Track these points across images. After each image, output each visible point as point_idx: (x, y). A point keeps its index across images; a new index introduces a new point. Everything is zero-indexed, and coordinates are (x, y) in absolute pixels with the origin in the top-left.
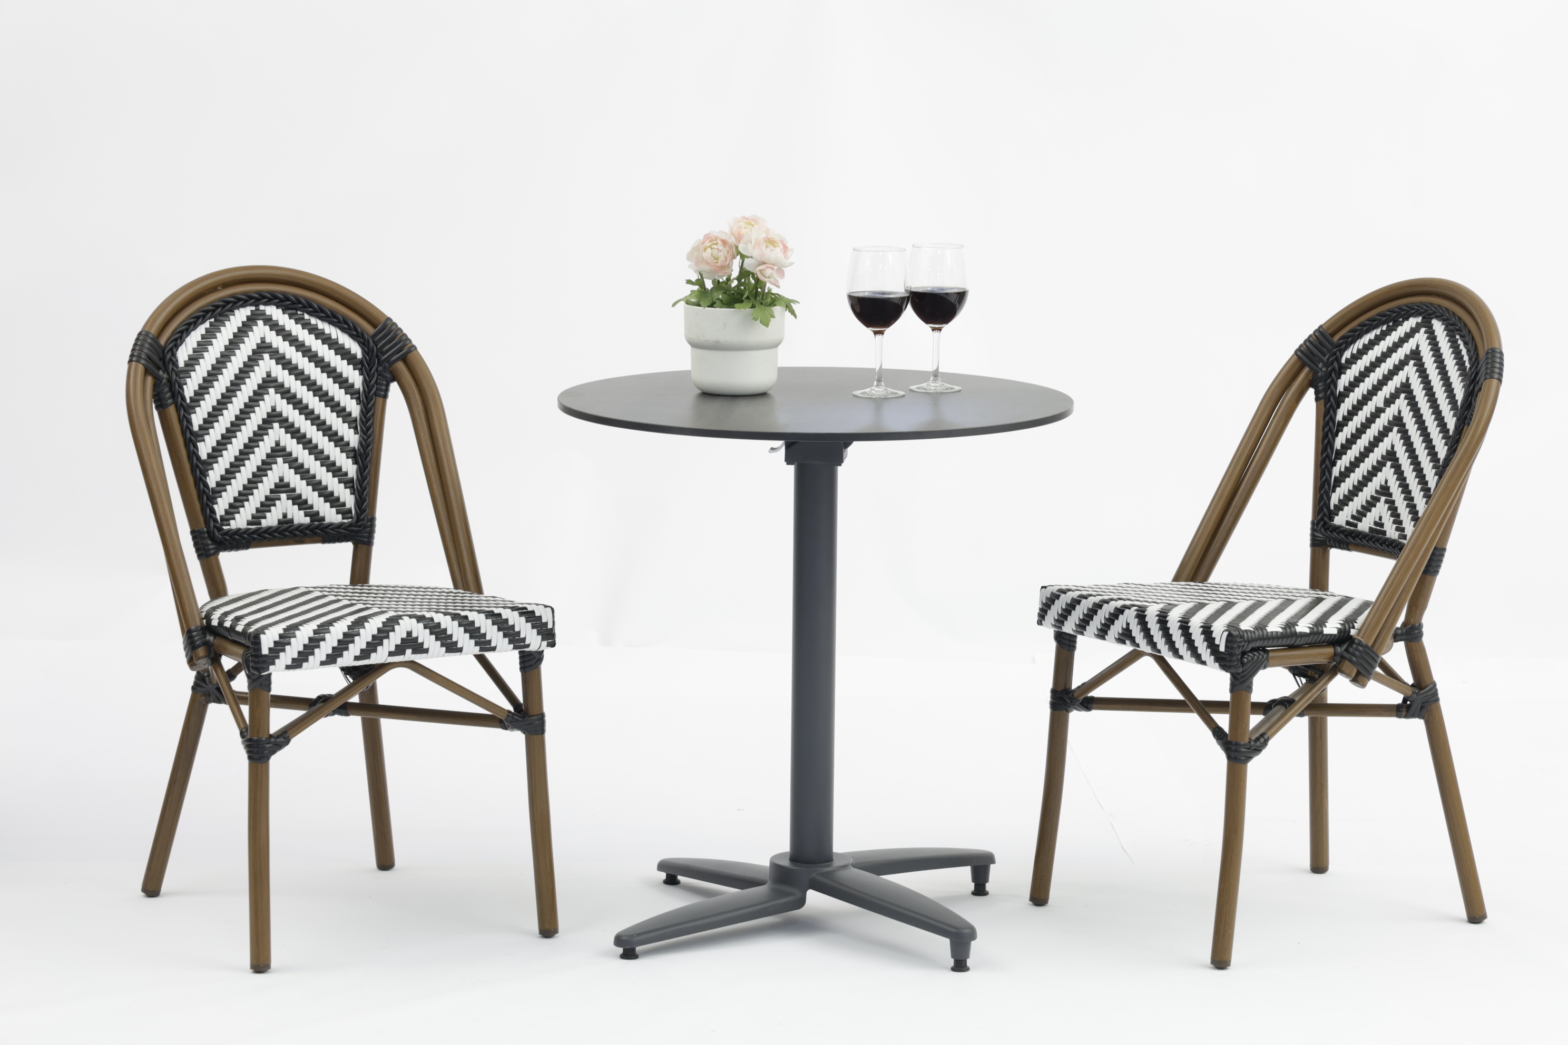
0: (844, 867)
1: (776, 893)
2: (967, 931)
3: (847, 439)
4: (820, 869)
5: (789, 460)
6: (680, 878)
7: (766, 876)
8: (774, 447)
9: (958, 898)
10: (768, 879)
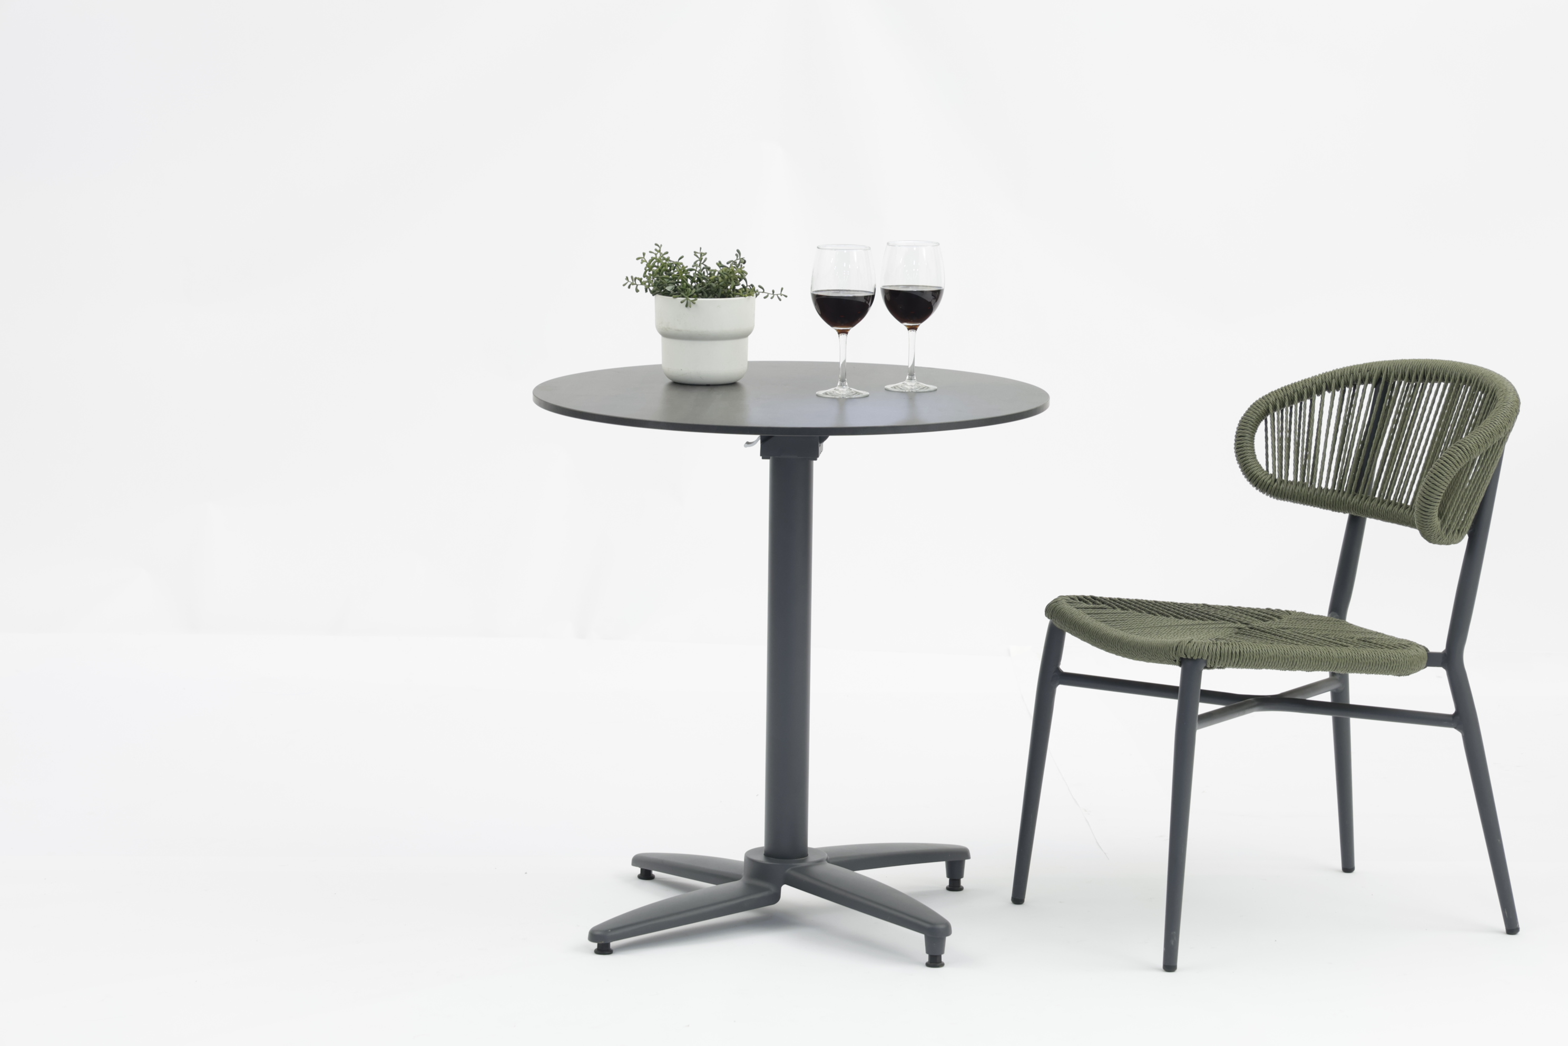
0: (820, 862)
1: (751, 888)
2: (942, 927)
3: (822, 434)
4: (796, 864)
5: (764, 454)
6: (654, 872)
7: (742, 871)
8: (750, 441)
9: (932, 894)
10: (743, 874)
